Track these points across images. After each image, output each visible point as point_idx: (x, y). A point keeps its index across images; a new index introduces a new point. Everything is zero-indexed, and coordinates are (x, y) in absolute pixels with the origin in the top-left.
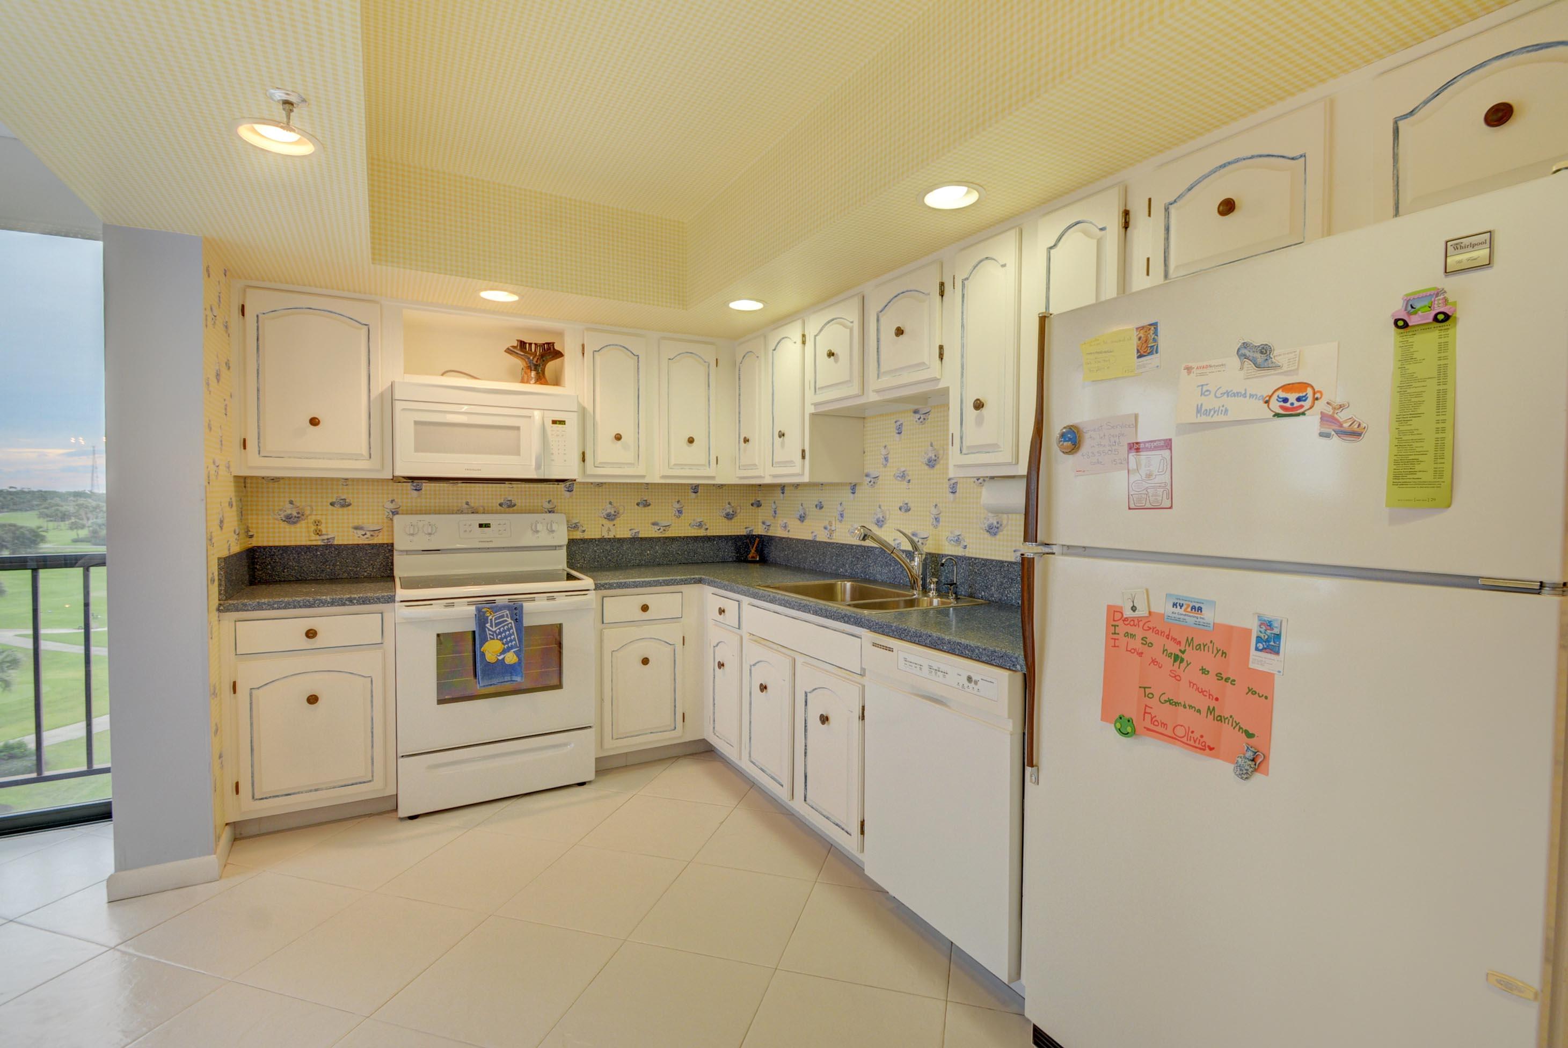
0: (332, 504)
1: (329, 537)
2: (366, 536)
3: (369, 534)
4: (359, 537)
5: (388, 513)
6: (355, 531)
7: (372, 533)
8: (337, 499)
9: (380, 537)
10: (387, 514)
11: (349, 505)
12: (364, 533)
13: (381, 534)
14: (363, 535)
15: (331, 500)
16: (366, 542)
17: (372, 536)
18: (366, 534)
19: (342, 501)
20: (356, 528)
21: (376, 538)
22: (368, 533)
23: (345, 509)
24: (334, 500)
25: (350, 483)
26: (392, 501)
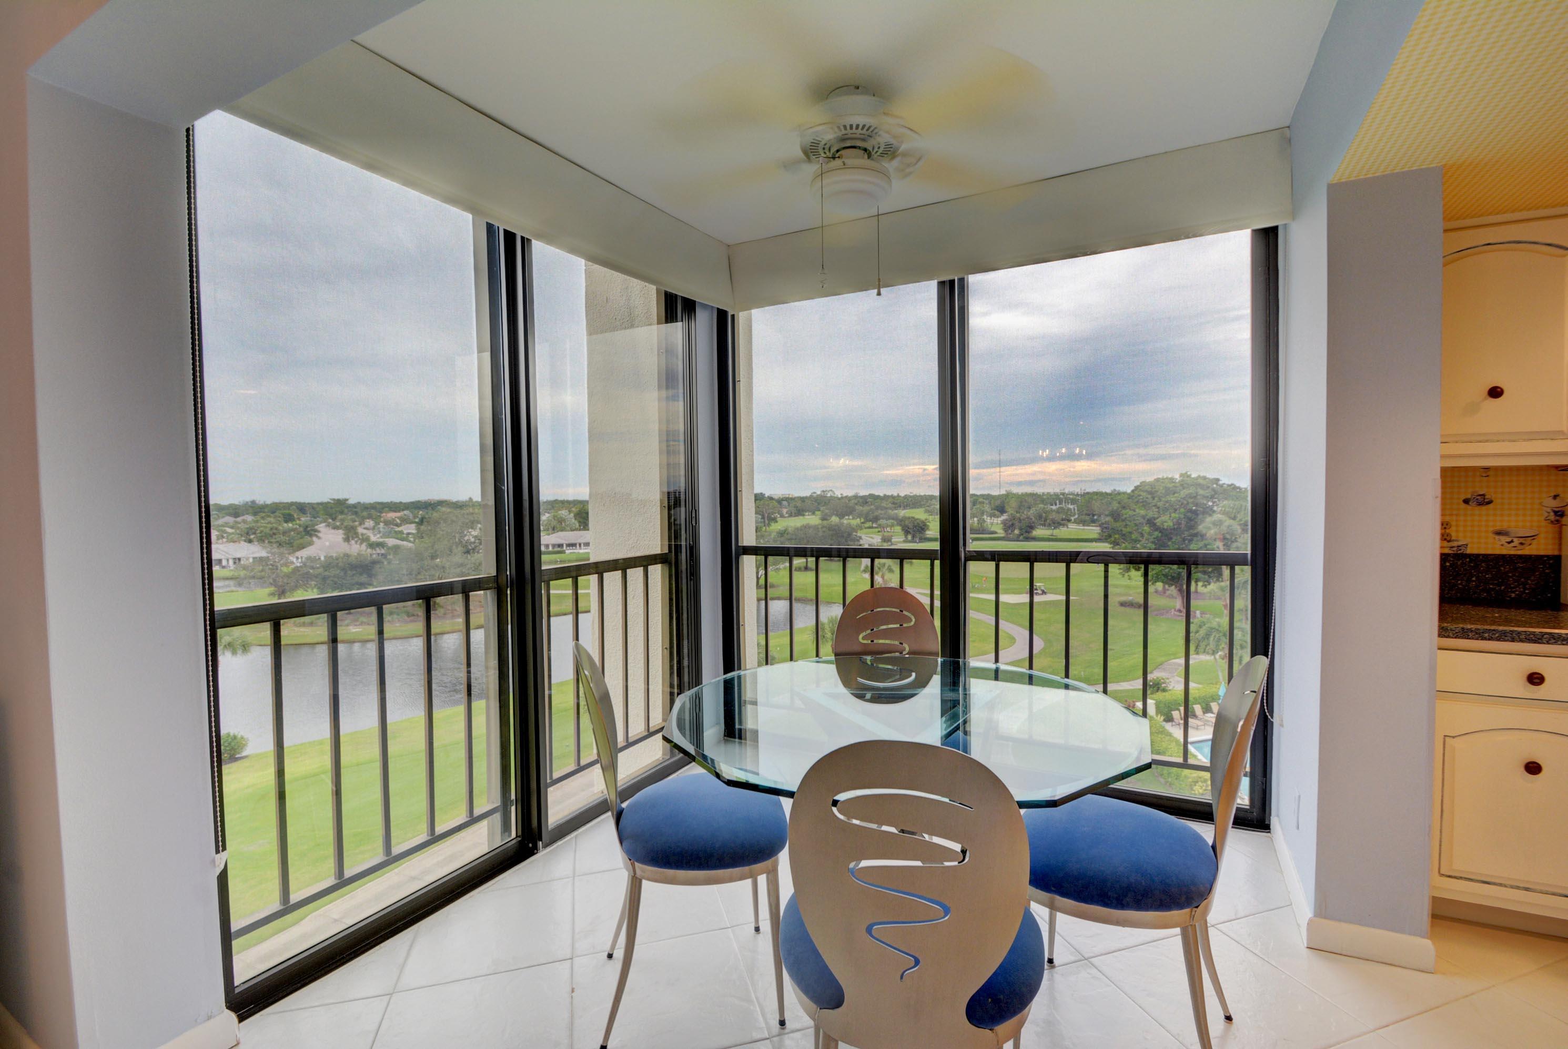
0: (1466, 501)
1: (1460, 543)
2: (1512, 544)
3: (1516, 542)
4: (1502, 545)
5: (1549, 513)
6: (1497, 537)
7: (1522, 540)
8: (1472, 495)
9: (1534, 546)
10: (1546, 514)
11: (1490, 502)
12: (1509, 540)
13: (1535, 542)
14: (1509, 543)
15: (1463, 497)
16: (1512, 552)
17: (1521, 544)
18: (1512, 541)
19: (1479, 497)
20: (1499, 533)
21: (1527, 548)
22: (1515, 540)
23: (1484, 508)
24: (1469, 496)
25: (1491, 473)
26: (1555, 497)
